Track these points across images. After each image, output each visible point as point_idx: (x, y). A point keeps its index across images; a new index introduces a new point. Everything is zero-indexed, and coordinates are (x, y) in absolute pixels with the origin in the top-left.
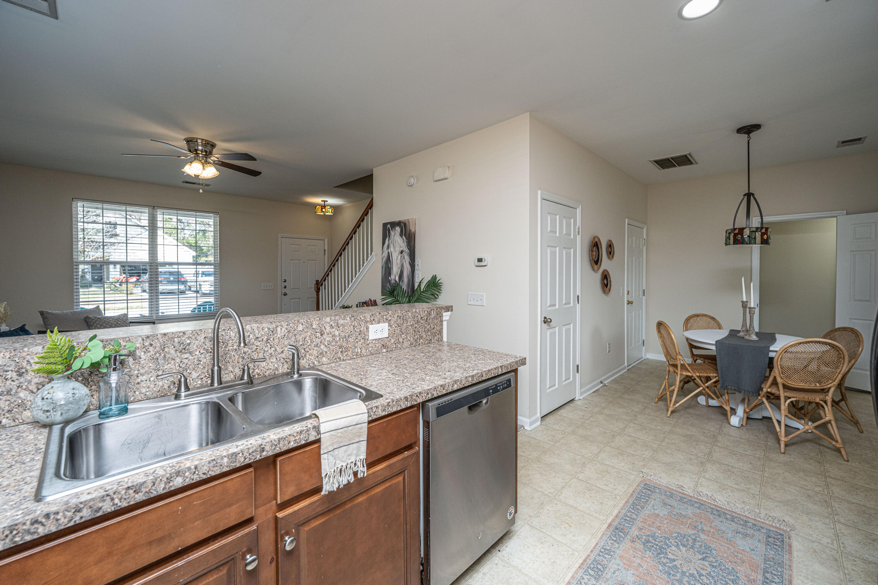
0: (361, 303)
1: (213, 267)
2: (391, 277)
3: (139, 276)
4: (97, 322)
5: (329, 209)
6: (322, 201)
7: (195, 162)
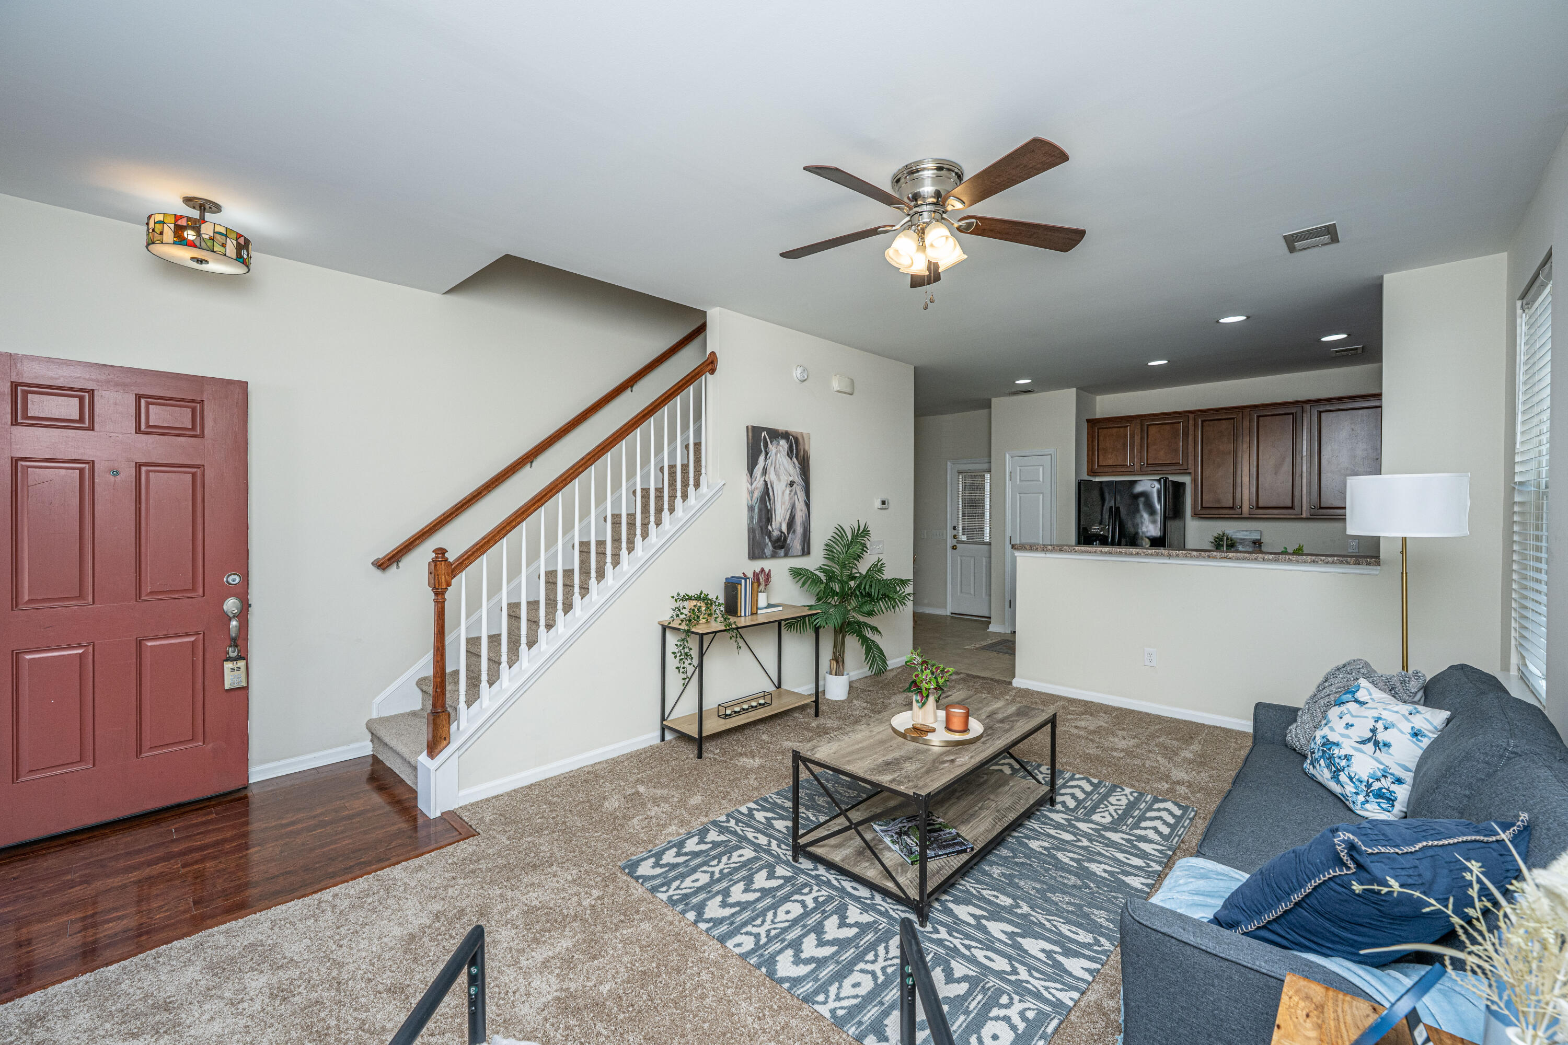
2: (771, 525)
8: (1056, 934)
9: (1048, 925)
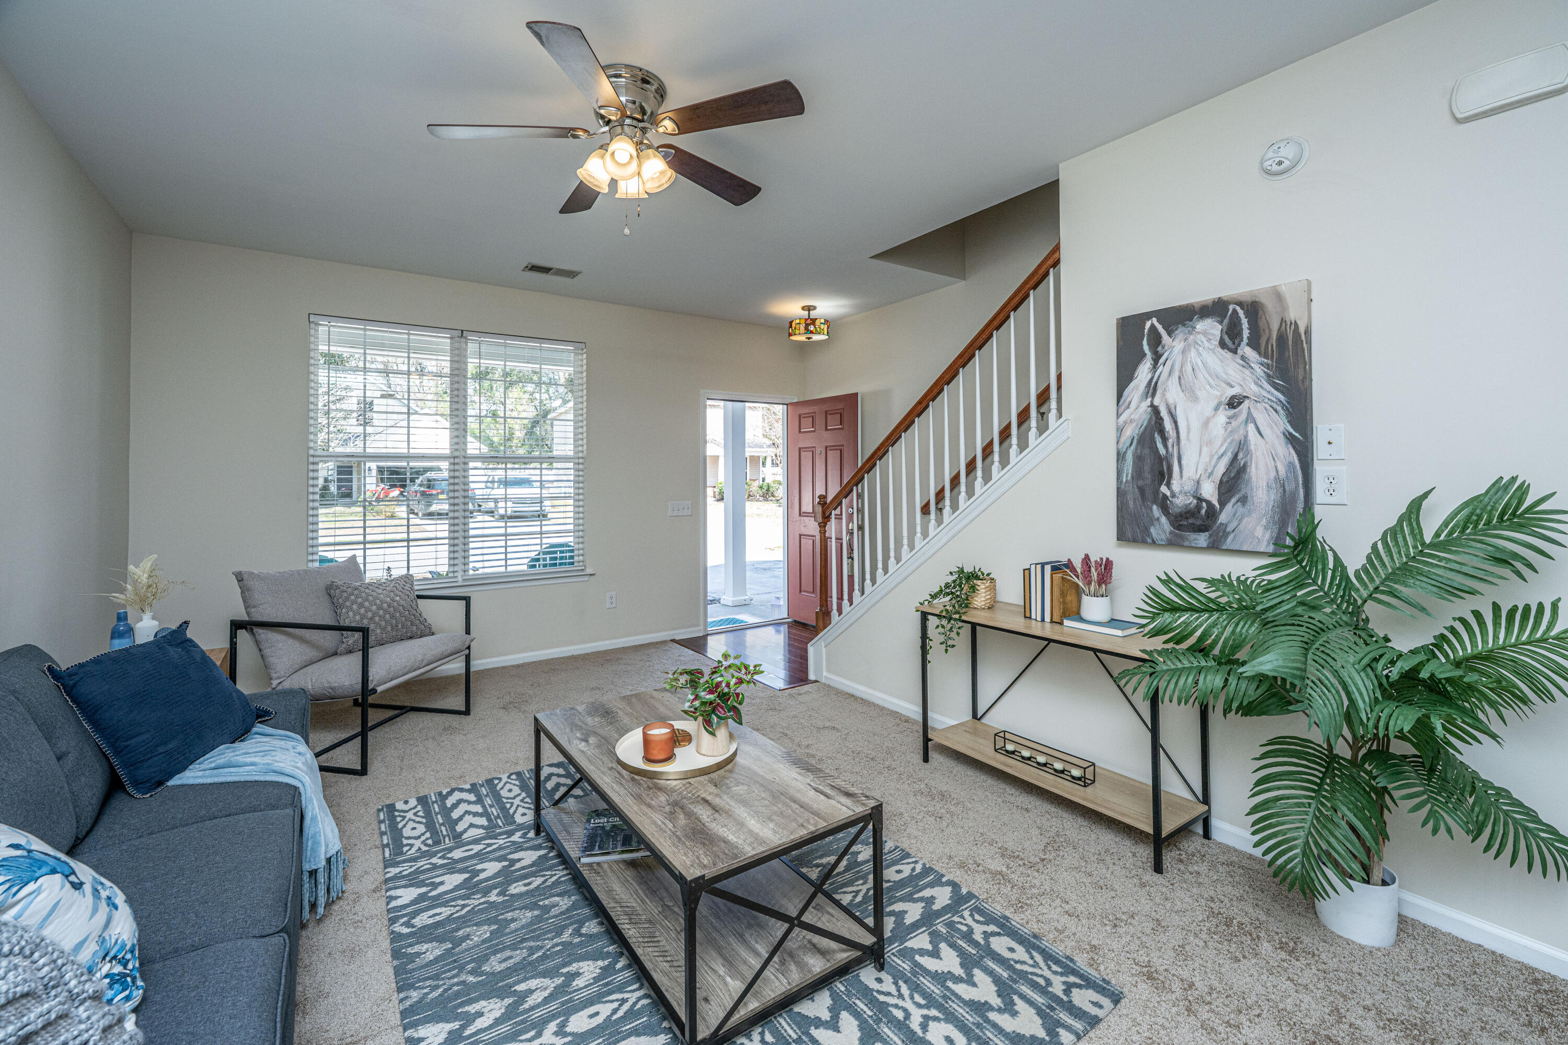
0: (1048, 568)
1: (571, 465)
2: (1168, 485)
3: (404, 486)
4: (353, 597)
5: (822, 326)
6: (803, 308)
7: (619, 140)
8: (447, 902)
9: (461, 902)
